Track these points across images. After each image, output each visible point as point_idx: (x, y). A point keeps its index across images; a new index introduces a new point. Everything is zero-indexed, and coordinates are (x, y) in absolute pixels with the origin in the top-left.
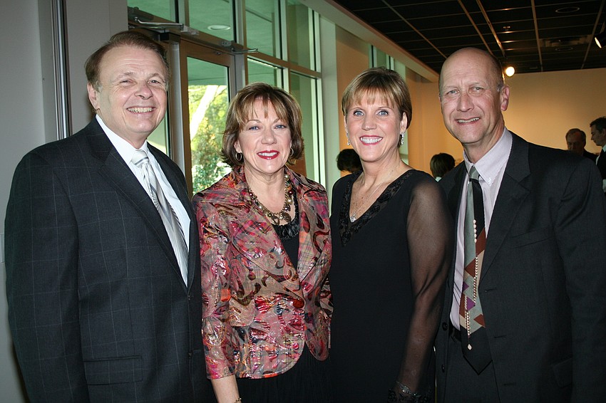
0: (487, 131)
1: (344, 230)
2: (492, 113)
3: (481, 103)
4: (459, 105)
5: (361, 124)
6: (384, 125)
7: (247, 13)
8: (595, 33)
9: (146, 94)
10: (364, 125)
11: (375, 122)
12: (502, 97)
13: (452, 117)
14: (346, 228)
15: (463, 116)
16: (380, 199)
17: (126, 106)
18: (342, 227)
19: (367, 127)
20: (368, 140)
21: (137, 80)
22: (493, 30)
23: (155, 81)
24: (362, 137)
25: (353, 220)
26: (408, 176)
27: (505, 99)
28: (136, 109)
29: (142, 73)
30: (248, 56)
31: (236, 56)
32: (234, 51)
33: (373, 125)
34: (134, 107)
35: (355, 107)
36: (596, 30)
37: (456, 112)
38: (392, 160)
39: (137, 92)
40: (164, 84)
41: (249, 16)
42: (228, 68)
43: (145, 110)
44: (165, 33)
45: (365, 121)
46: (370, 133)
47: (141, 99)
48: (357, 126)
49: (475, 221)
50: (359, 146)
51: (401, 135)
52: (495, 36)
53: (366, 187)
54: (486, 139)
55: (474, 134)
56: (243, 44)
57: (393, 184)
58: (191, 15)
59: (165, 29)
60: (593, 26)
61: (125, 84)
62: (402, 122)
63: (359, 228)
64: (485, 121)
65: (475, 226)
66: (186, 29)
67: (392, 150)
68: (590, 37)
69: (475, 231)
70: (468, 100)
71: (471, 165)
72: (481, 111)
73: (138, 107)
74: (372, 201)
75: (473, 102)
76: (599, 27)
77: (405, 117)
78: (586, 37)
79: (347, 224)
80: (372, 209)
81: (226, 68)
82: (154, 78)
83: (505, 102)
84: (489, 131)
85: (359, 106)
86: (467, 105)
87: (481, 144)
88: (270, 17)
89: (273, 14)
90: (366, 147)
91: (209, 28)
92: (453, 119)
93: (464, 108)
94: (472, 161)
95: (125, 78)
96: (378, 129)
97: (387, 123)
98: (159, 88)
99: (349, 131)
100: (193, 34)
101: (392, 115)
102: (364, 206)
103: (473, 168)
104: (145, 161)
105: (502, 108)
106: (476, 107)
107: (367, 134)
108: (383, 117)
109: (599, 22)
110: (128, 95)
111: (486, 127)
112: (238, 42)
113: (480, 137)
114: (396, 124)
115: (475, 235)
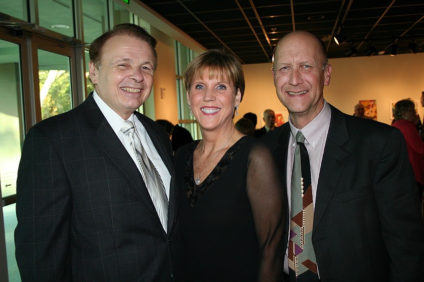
0: (313, 102)
1: (190, 193)
2: (318, 87)
3: (309, 78)
4: (291, 79)
5: (202, 97)
6: (222, 98)
7: (84, 16)
8: (334, 34)
9: (138, 78)
10: (205, 97)
11: (214, 95)
12: (326, 74)
13: (284, 88)
14: (193, 190)
15: (293, 89)
16: (221, 164)
17: (120, 85)
18: (189, 190)
19: (208, 99)
20: (208, 111)
21: (132, 65)
22: (264, 31)
23: (146, 68)
24: (203, 108)
25: (198, 182)
26: (243, 142)
27: (328, 76)
28: (128, 89)
29: (137, 60)
30: (85, 49)
31: (76, 48)
32: (74, 44)
33: (212, 97)
34: (126, 87)
35: (197, 81)
36: (335, 32)
37: (287, 85)
38: (229, 129)
39: (131, 76)
40: (152, 71)
41: (85, 19)
42: (70, 57)
43: (135, 91)
44: (19, 30)
45: (205, 93)
46: (210, 104)
47: (133, 81)
48: (199, 98)
49: (302, 179)
50: (200, 116)
51: (236, 108)
52: (266, 36)
53: (206, 153)
54: (312, 109)
55: (303, 105)
56: (81, 39)
57: (231, 150)
58: (40, 17)
59: (19, 27)
60: (332, 30)
61: (122, 67)
62: (237, 97)
63: (205, 190)
64: (312, 94)
65: (302, 183)
66: (36, 28)
67: (227, 121)
68: (330, 37)
69: (302, 187)
70: (298, 76)
71: (297, 130)
72: (309, 85)
73: (129, 87)
74: (213, 165)
75: (303, 78)
76: (336, 30)
77: (239, 93)
78: (327, 37)
79: (193, 186)
80: (215, 172)
81: (68, 58)
82: (146, 66)
83: (328, 78)
84: (315, 102)
85: (201, 81)
86: (297, 80)
87: (307, 113)
88: (100, 19)
89: (103, 17)
90: (206, 116)
91: (53, 27)
92: (284, 91)
93: (294, 82)
94: (298, 127)
95: (122, 63)
96: (217, 101)
97: (225, 96)
98: (148, 74)
99: (192, 103)
100: (42, 31)
101: (229, 89)
102: (206, 170)
103: (299, 133)
104: (132, 130)
105: (325, 83)
106: (305, 82)
107: (208, 105)
108: (222, 91)
109: (337, 26)
110: (124, 77)
111: (313, 100)
112: (77, 38)
113: (307, 108)
114: (233, 97)
115: (303, 191)
